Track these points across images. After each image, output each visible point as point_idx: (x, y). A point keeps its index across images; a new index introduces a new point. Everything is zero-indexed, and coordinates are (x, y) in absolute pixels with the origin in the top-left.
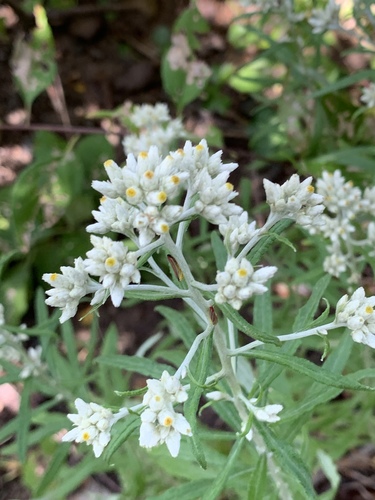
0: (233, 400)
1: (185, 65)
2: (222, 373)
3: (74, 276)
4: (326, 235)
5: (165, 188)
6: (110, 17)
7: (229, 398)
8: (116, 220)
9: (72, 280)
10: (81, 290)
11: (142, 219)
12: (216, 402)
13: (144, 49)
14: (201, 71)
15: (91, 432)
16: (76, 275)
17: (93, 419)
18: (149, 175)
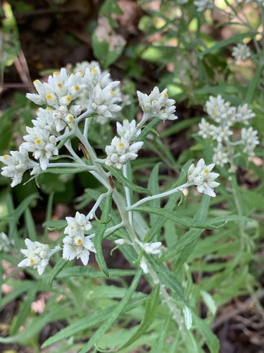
0: (132, 244)
1: (108, 38)
2: (122, 223)
3: (18, 156)
4: (214, 138)
5: (70, 94)
6: (59, 17)
7: (129, 243)
8: (47, 125)
9: (17, 159)
10: (23, 165)
11: (56, 114)
12: (121, 246)
13: (82, 37)
14: (119, 42)
15: (36, 259)
16: (20, 156)
17: (37, 251)
18: (60, 85)
